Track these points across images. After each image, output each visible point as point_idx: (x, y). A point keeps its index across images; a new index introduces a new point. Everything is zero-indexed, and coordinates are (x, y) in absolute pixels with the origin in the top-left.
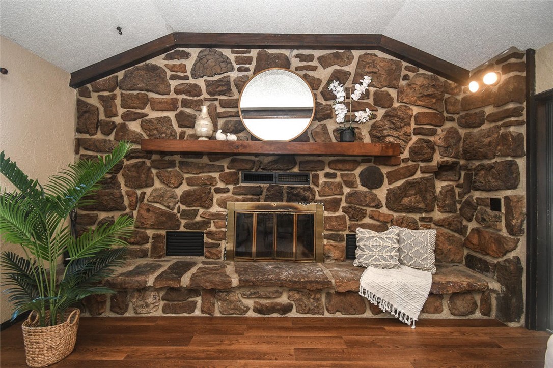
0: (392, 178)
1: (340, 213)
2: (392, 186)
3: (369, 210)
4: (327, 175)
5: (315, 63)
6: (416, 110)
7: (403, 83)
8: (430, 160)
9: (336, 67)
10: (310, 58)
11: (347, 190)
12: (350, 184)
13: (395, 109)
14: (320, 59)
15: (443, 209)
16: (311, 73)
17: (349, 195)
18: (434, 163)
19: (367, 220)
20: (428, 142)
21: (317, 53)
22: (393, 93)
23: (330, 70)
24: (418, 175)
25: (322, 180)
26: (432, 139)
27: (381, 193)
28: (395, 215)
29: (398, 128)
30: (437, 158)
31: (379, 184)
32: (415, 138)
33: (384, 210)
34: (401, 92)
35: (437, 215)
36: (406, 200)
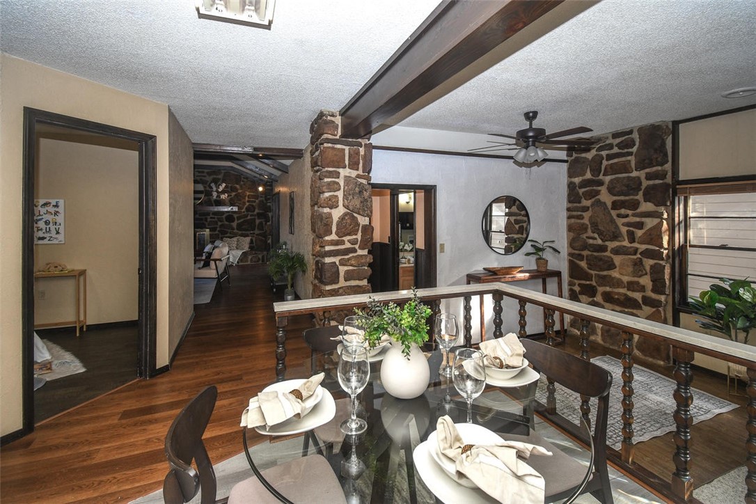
0: (239, 218)
1: (217, 232)
2: (239, 221)
3: (229, 231)
4: (211, 218)
5: (205, 174)
6: (248, 193)
7: (242, 183)
8: (254, 211)
9: (215, 176)
10: (203, 172)
11: (220, 223)
12: (221, 221)
13: (239, 193)
14: (208, 173)
15: (259, 229)
16: (203, 178)
17: (221, 226)
18: (255, 213)
19: (228, 235)
20: (253, 206)
21: (206, 171)
22: (238, 186)
23: (212, 177)
24: (249, 217)
25: (209, 220)
26: (254, 204)
27: (234, 224)
28: (240, 232)
29: (240, 200)
30: (257, 211)
31: (233, 221)
32: (247, 204)
33: (235, 231)
34: (241, 186)
35: (257, 232)
36: (243, 227)
